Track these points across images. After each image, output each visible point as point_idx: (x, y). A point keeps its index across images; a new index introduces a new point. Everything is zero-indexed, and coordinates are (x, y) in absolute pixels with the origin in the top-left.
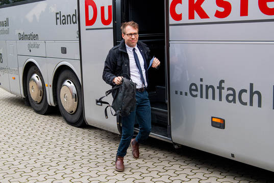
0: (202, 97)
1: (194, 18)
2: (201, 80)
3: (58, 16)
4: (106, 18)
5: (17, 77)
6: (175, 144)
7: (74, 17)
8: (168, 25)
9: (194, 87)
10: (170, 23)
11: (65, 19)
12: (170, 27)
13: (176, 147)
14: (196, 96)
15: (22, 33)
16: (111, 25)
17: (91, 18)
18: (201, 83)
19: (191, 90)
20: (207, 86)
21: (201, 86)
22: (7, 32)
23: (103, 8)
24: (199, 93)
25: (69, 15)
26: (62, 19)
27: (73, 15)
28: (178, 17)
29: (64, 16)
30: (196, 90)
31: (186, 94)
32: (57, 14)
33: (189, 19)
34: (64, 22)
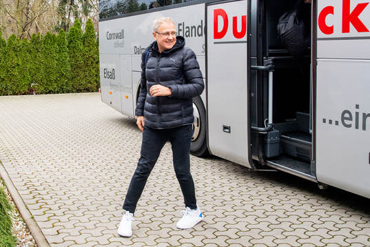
0: (357, 127)
1: (348, 32)
2: (357, 107)
3: (181, 27)
4: (239, 30)
5: (130, 96)
6: (320, 183)
7: (200, 29)
8: (315, 39)
9: (347, 115)
10: (318, 37)
11: (189, 31)
12: (318, 42)
13: (321, 187)
14: (350, 126)
15: (138, 47)
16: (245, 38)
17: (220, 29)
18: (357, 110)
19: (343, 118)
20: (364, 114)
21: (357, 114)
22: (122, 45)
23: (235, 19)
24: (353, 123)
25: (194, 27)
26: (186, 30)
27: (199, 26)
28: (329, 30)
29: (188, 27)
30: (350, 119)
31: (337, 123)
32: (180, 25)
33: (343, 32)
34: (187, 34)
